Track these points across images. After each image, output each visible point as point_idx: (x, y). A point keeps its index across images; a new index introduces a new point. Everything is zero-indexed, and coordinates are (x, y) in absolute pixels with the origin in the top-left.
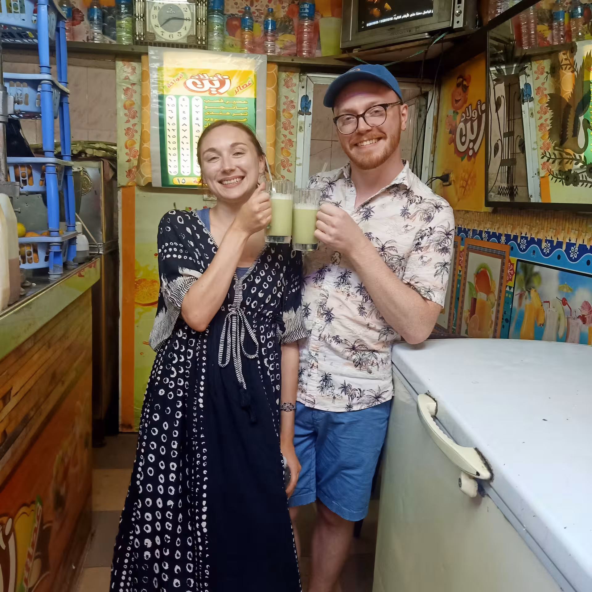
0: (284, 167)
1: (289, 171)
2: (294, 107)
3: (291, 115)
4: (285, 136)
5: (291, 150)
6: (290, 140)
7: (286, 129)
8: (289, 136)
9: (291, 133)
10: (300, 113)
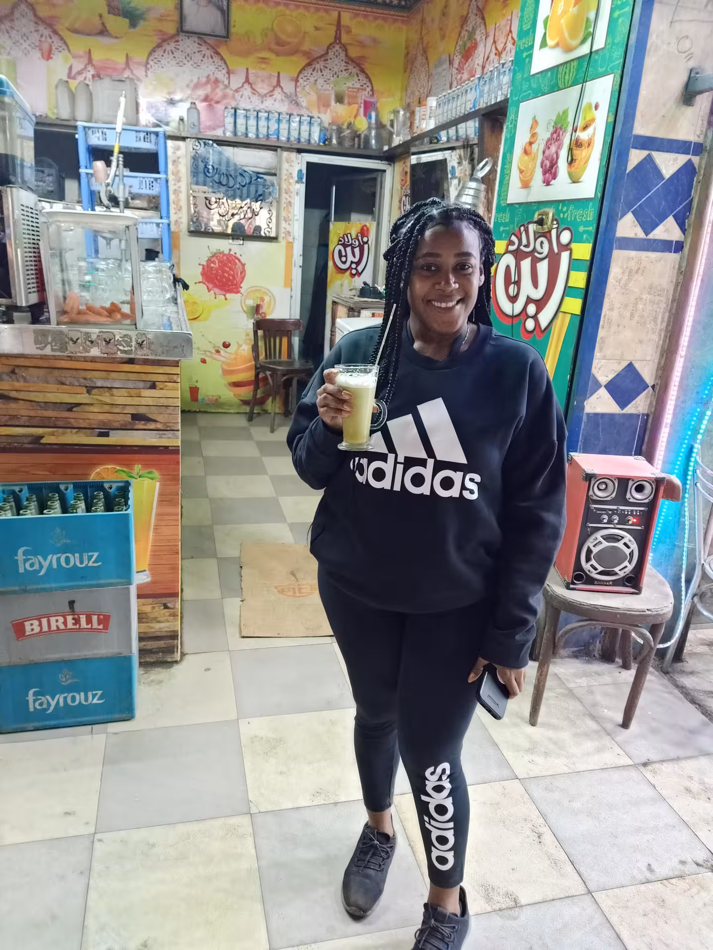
0: (286, 221)
1: (289, 224)
2: (292, 177)
3: (290, 184)
4: (286, 199)
5: (291, 210)
6: (290, 202)
7: (287, 193)
8: (289, 199)
9: (290, 197)
10: (297, 182)
